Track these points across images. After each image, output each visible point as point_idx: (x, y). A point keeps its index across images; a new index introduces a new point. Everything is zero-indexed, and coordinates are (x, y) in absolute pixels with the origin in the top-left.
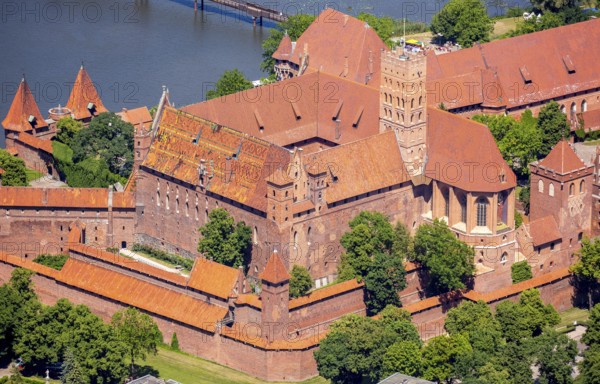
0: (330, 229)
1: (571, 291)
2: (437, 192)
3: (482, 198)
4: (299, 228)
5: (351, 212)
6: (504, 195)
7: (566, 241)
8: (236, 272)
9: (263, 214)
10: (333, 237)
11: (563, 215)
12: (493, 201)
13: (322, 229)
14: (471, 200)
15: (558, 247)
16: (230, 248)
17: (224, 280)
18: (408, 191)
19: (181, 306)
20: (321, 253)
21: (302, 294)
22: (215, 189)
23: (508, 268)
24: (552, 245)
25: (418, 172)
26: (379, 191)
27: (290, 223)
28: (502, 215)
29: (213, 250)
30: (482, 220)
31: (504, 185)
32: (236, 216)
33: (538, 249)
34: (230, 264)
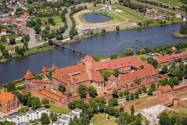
0: (77, 87)
1: (112, 96)
2: (93, 82)
3: (99, 83)
4: (72, 87)
5: (80, 84)
6: (102, 82)
7: (112, 89)
8: (62, 93)
9: (67, 85)
10: (77, 88)
11: (112, 85)
12: (100, 83)
13: (75, 87)
14: (97, 83)
15: (111, 90)
16: (62, 89)
17: (60, 94)
18: (89, 82)
19: (55, 97)
20: (75, 90)
21: (71, 96)
22: (61, 81)
23: (103, 93)
24: (110, 89)
25: (91, 79)
26: (84, 82)
27: (70, 86)
28: (102, 85)
29: (59, 90)
30: (99, 86)
31: (102, 81)
32: (63, 85)
33: (108, 90)
34: (61, 92)
